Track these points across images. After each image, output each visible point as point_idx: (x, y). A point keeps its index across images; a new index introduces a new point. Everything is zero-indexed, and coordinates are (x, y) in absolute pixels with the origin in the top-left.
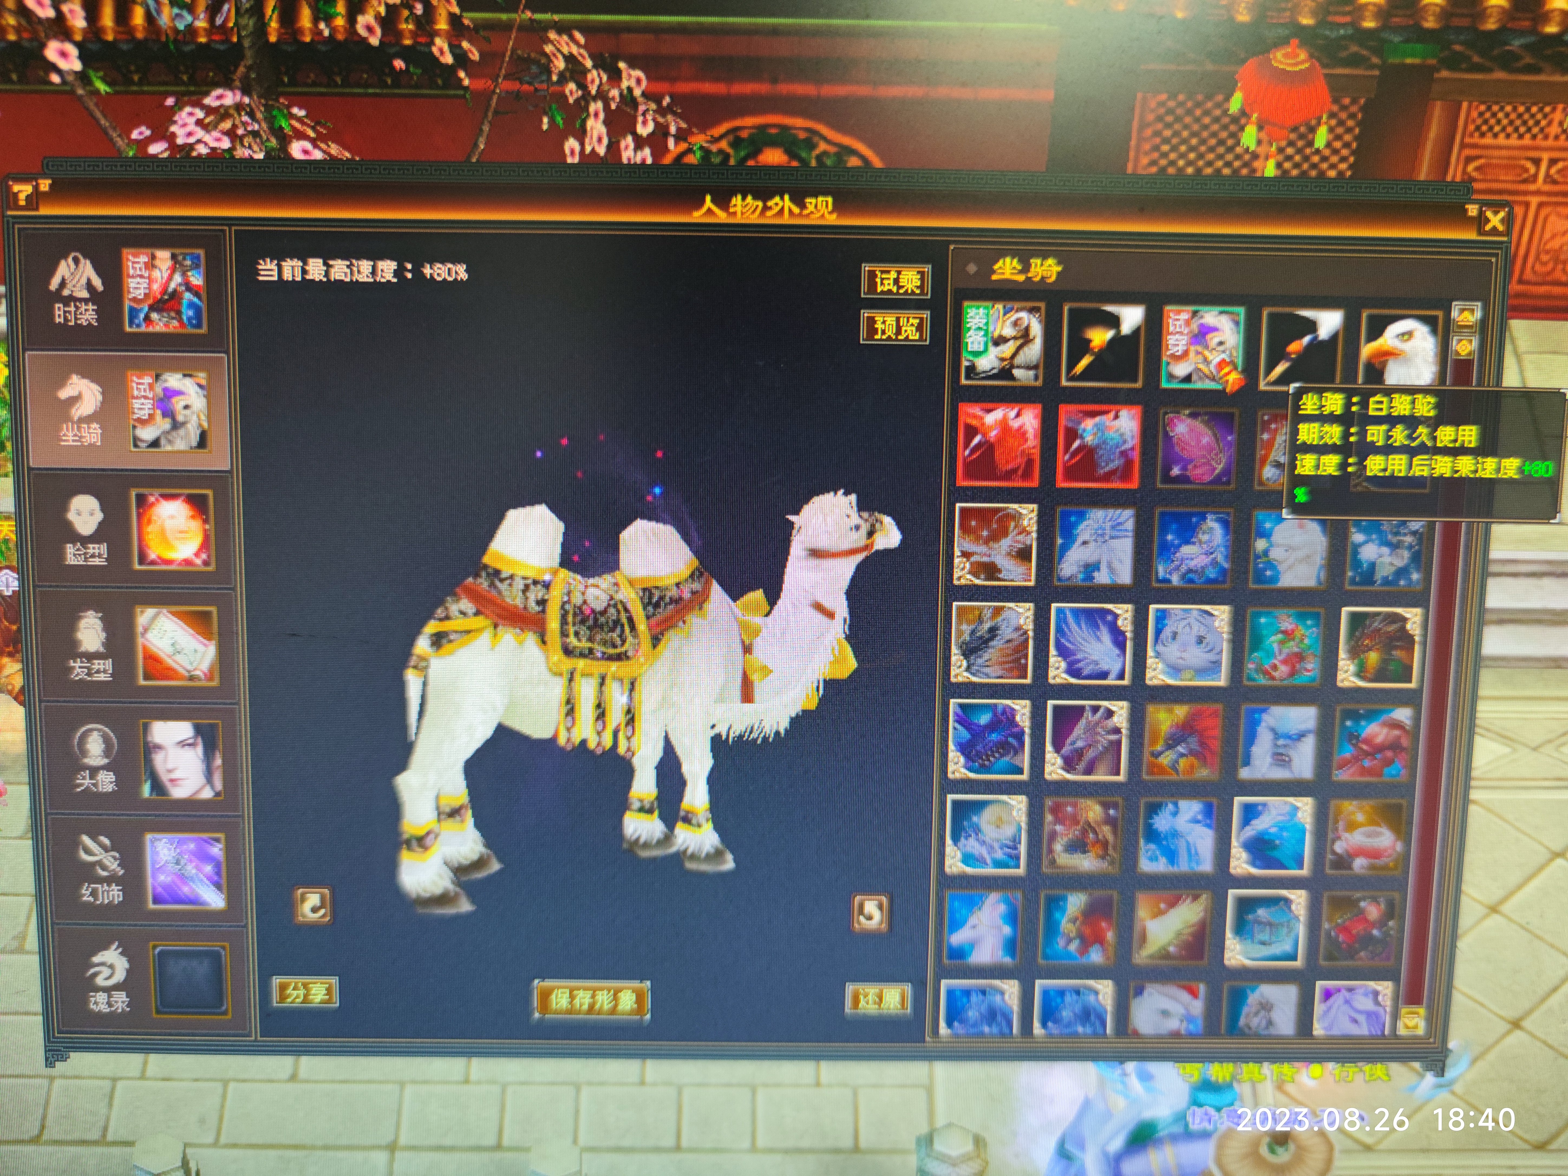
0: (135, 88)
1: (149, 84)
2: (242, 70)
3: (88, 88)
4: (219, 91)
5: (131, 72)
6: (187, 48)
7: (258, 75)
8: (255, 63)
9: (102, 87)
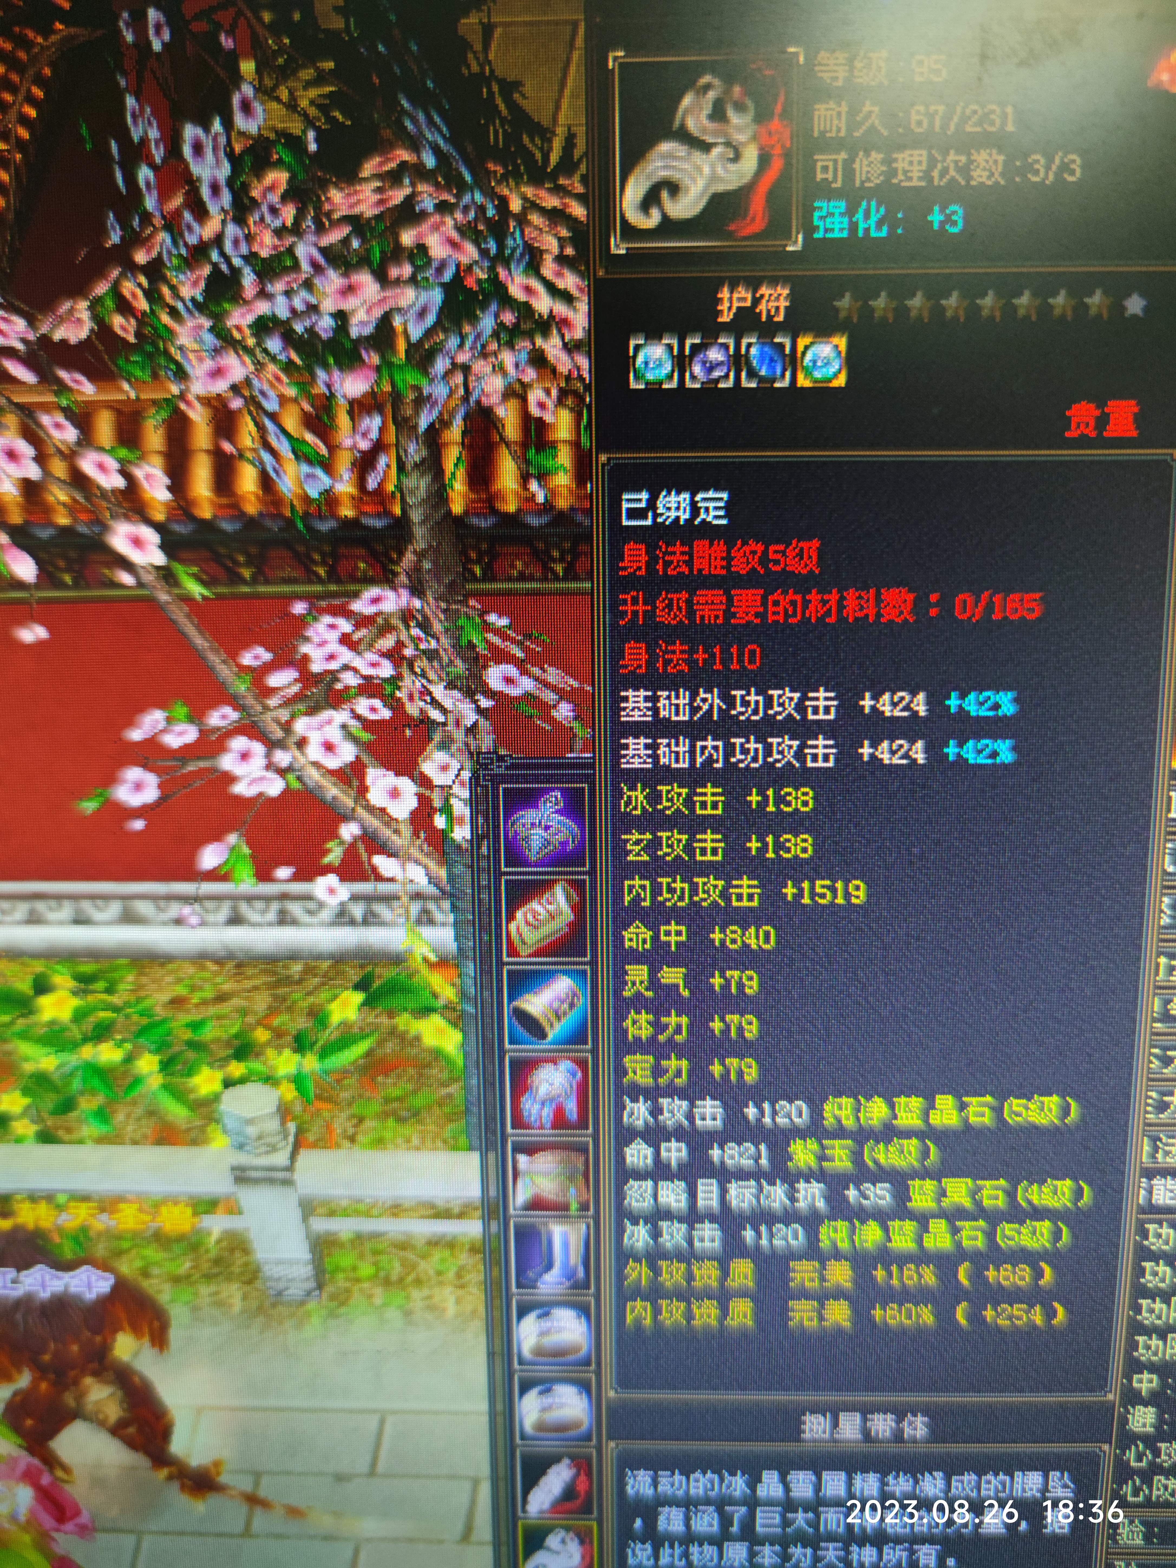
0: (246, 589)
1: (267, 582)
2: (409, 557)
3: (176, 591)
4: (374, 591)
5: (239, 564)
6: (325, 526)
7: (435, 563)
8: (430, 546)
9: (196, 589)
